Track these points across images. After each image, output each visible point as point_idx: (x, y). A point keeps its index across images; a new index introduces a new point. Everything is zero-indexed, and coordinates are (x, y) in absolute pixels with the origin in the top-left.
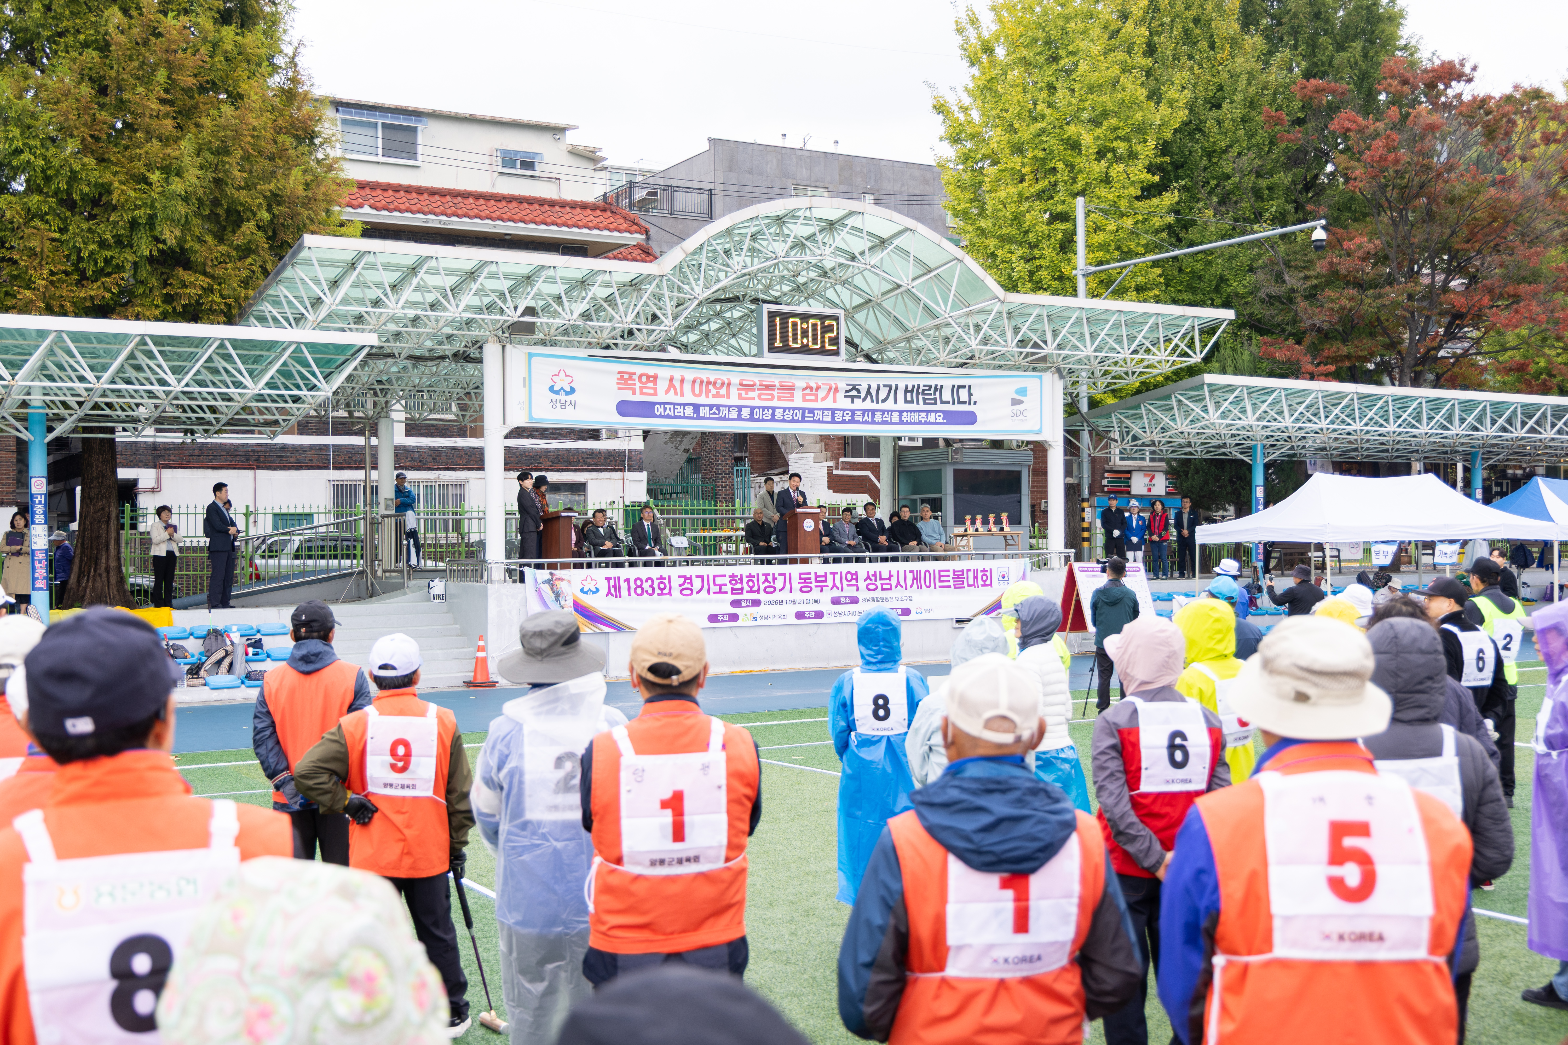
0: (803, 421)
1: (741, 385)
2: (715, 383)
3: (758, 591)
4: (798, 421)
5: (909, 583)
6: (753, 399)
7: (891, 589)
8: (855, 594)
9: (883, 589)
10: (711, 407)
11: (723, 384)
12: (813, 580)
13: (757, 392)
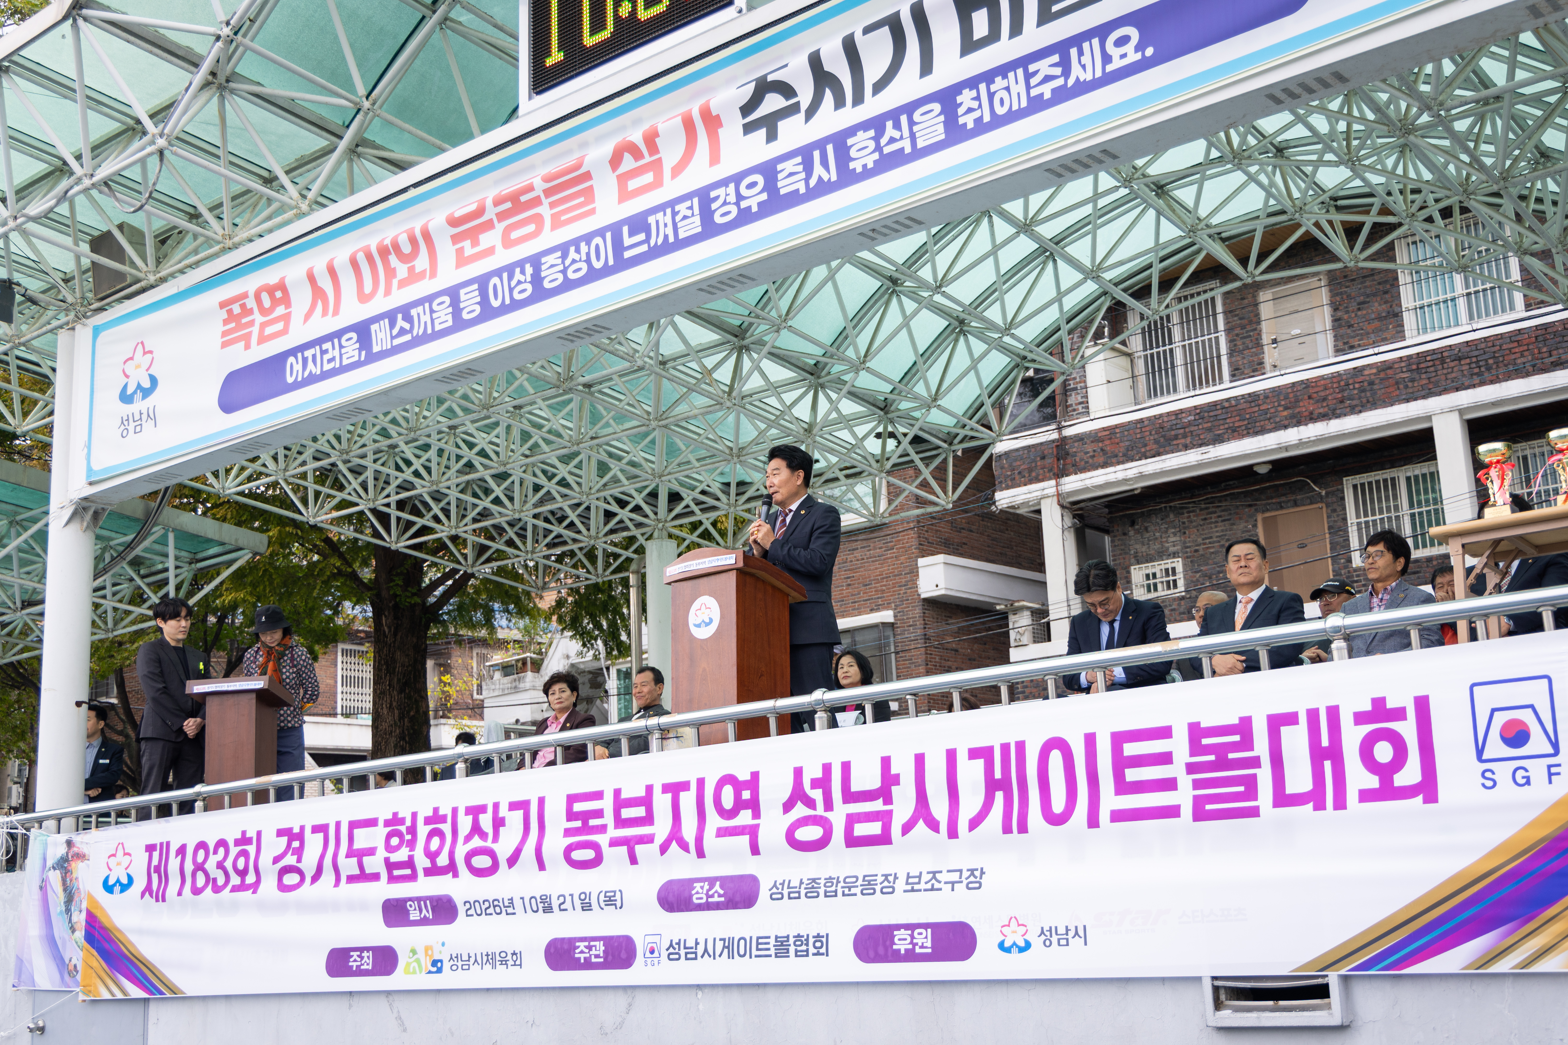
0: (621, 264)
1: (453, 222)
2: (396, 247)
3: (451, 868)
4: (607, 271)
5: (970, 805)
6: (490, 251)
7: (884, 839)
8: (748, 866)
9: (852, 841)
10: (391, 316)
11: (413, 241)
12: (609, 819)
13: (500, 227)
